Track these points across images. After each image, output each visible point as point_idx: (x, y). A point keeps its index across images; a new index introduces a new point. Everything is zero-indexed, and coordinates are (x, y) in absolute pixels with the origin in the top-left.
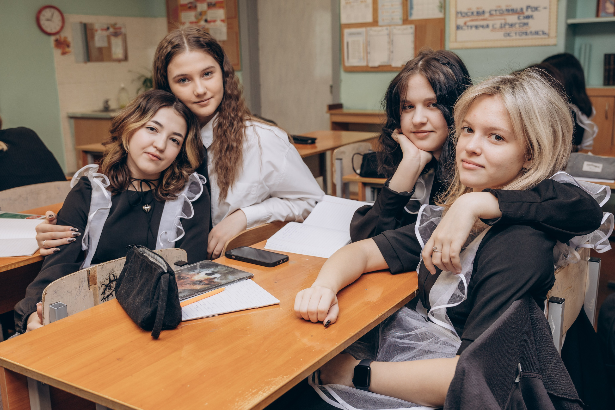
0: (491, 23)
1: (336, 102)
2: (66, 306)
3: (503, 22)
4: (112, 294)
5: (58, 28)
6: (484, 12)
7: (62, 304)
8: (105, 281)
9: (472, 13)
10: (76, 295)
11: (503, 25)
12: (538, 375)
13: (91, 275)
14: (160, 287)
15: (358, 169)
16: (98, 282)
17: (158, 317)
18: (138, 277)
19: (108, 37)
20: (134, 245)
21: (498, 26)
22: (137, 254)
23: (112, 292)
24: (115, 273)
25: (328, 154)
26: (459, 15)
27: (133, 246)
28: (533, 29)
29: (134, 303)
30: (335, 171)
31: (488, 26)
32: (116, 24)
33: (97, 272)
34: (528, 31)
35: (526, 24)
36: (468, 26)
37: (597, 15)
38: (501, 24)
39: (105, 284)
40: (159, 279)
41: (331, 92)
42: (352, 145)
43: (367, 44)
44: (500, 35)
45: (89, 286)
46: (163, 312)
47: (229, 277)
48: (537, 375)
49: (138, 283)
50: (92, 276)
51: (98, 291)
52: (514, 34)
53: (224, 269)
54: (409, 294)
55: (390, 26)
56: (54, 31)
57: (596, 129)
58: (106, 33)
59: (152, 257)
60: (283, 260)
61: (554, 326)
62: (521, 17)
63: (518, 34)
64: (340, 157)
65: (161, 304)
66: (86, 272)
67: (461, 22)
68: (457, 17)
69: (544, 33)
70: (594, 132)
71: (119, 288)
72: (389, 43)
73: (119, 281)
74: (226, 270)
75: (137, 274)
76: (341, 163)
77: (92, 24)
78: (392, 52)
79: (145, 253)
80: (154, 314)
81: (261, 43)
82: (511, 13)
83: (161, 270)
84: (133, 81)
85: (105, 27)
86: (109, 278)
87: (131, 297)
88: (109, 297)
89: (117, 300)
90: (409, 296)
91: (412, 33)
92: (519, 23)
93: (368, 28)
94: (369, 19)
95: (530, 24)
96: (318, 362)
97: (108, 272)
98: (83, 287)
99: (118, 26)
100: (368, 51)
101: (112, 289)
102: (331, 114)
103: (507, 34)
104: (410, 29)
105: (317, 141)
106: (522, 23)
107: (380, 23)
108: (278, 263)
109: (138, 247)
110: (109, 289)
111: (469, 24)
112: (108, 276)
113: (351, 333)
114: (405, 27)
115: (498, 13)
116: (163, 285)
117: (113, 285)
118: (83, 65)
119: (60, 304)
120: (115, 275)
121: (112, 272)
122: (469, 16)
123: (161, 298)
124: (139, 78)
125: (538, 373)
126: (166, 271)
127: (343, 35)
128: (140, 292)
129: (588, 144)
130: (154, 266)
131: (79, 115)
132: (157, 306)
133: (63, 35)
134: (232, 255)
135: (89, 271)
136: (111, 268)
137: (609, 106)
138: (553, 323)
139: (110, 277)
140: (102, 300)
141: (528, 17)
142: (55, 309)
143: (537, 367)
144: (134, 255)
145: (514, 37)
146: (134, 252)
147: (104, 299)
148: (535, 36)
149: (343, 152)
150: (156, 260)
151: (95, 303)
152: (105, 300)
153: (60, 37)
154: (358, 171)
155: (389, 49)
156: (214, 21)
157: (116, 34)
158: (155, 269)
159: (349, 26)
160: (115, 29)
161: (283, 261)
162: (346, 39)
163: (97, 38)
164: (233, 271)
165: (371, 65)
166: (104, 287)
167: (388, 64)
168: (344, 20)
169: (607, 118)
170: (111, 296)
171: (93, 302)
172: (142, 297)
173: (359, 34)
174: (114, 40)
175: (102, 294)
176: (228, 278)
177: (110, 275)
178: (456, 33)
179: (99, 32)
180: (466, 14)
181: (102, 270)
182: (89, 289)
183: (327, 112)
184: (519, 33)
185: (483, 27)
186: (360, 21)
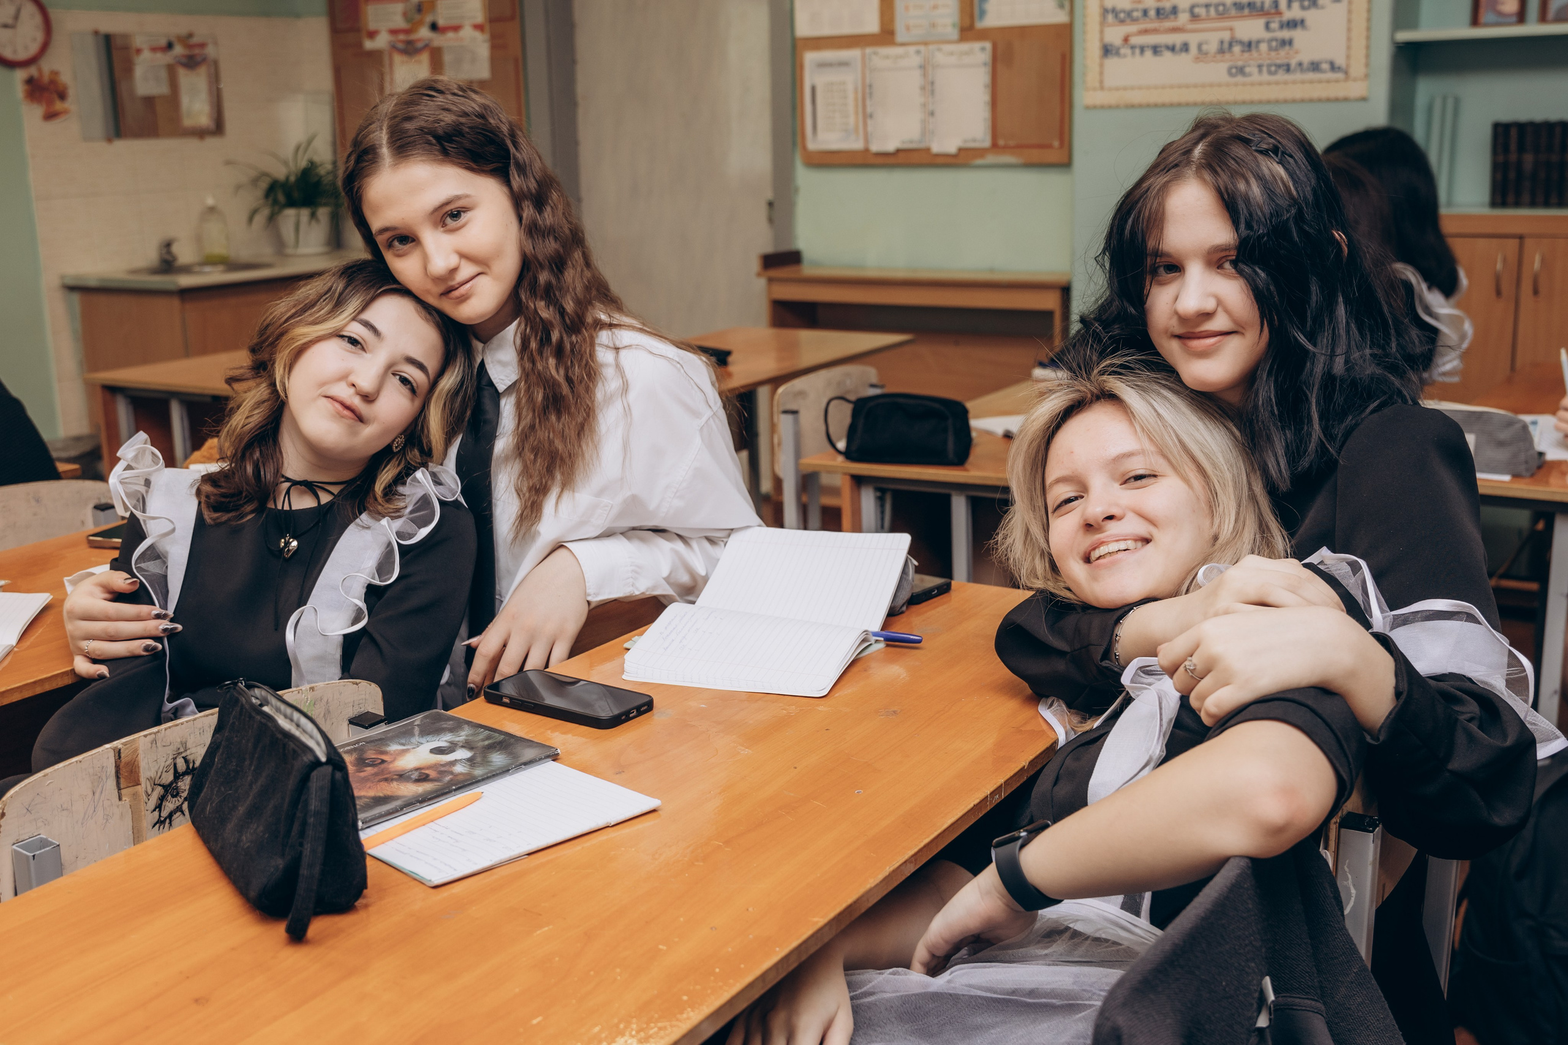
0: (1193, 39)
1: (784, 248)
2: (59, 845)
3: (1226, 36)
4: (181, 808)
5: (33, 49)
6: (1175, 10)
7: (46, 840)
8: (163, 776)
9: (1145, 13)
10: (85, 814)
11: (1226, 46)
12: (1313, 1003)
13: (123, 760)
14: (306, 804)
15: (839, 439)
16: (143, 780)
17: (302, 886)
18: (249, 769)
19: (171, 69)
20: (238, 682)
21: (1213, 47)
22: (247, 707)
23: (182, 803)
24: (188, 752)
25: (763, 393)
26: (1110, 18)
27: (236, 684)
28: (1306, 57)
29: (239, 841)
30: (779, 444)
31: (1185, 48)
32: (190, 35)
33: (140, 751)
34: (1293, 63)
35: (1287, 43)
36: (1133, 47)
37: (1475, 21)
38: (1222, 42)
39: (161, 783)
40: (305, 779)
41: (771, 220)
42: (823, 374)
43: (866, 92)
44: (1217, 71)
45: (119, 789)
46: (317, 870)
47: (494, 760)
48: (1309, 1002)
49: (251, 785)
50: (127, 764)
51: (142, 803)
52: (1255, 70)
53: (481, 737)
54: (972, 805)
55: (926, 44)
56: (22, 55)
57: (1468, 327)
58: (163, 59)
59: (286, 716)
60: (638, 708)
61: (1353, 891)
62: (1274, 25)
63: (1265, 69)
64: (793, 407)
65: (312, 851)
66: (112, 754)
67: (1115, 34)
68: (1103, 23)
69: (1333, 67)
70: (1463, 337)
71: (198, 797)
72: (923, 88)
73: (199, 774)
74: (488, 738)
75: (247, 763)
76: (796, 422)
77: (126, 36)
78: (932, 114)
79: (267, 703)
80: (291, 873)
81: (581, 89)
82: (1246, 11)
83: (311, 758)
84: (238, 187)
85: (163, 42)
86: (172, 766)
87: (230, 826)
88: (173, 818)
89: (194, 829)
90: (972, 809)
91: (985, 64)
92: (1270, 41)
93: (869, 50)
94: (872, 26)
95: (1297, 44)
96: (731, 1002)
97: (170, 751)
98: (103, 794)
99: (195, 40)
100: (869, 110)
101: (182, 795)
102: (771, 280)
103: (1236, 68)
104: (979, 53)
105: (730, 359)
106: (1276, 40)
107: (900, 37)
108: (623, 717)
109: (249, 687)
110: (173, 796)
111: (1135, 40)
112: (170, 761)
113: (816, 919)
114: (965, 46)
115: (1212, 10)
116: (316, 799)
117: (185, 784)
118: (102, 146)
119: (42, 840)
120: (188, 758)
121: (182, 750)
122: (1135, 20)
123: (310, 832)
124: (255, 181)
125: (1311, 999)
126: (323, 759)
127: (802, 67)
128: (254, 812)
129: (1448, 367)
130: (291, 743)
131: (93, 283)
132: (301, 853)
133: (47, 66)
134: (501, 697)
135: (120, 750)
136: (179, 740)
137: (1505, 260)
138: (1350, 881)
139: (175, 765)
140: (154, 826)
141: (1293, 24)
142: (27, 857)
143: (1310, 983)
144: (238, 709)
145: (1256, 77)
146: (237, 701)
147: (160, 822)
148: (1311, 76)
149: (801, 394)
150: (298, 725)
151: (137, 837)
152: (162, 827)
153: (40, 70)
154: (841, 445)
155: (924, 105)
156: (456, 28)
157: (191, 62)
158: (294, 751)
159: (819, 43)
160: (190, 47)
161: (637, 711)
162: (810, 78)
163: (139, 72)
164: (506, 743)
165: (875, 147)
166: (159, 791)
167: (922, 146)
168: (804, 28)
169: (1498, 293)
170: (179, 813)
171: (131, 833)
172: (261, 828)
173: (844, 64)
174: (185, 78)
175: (154, 810)
176: (492, 762)
177: (175, 759)
178: (1101, 66)
179: (146, 55)
180: (1129, 14)
181: (154, 745)
182: (120, 799)
183: (759, 275)
184: (1269, 66)
185: (1172, 49)
186: (847, 30)
